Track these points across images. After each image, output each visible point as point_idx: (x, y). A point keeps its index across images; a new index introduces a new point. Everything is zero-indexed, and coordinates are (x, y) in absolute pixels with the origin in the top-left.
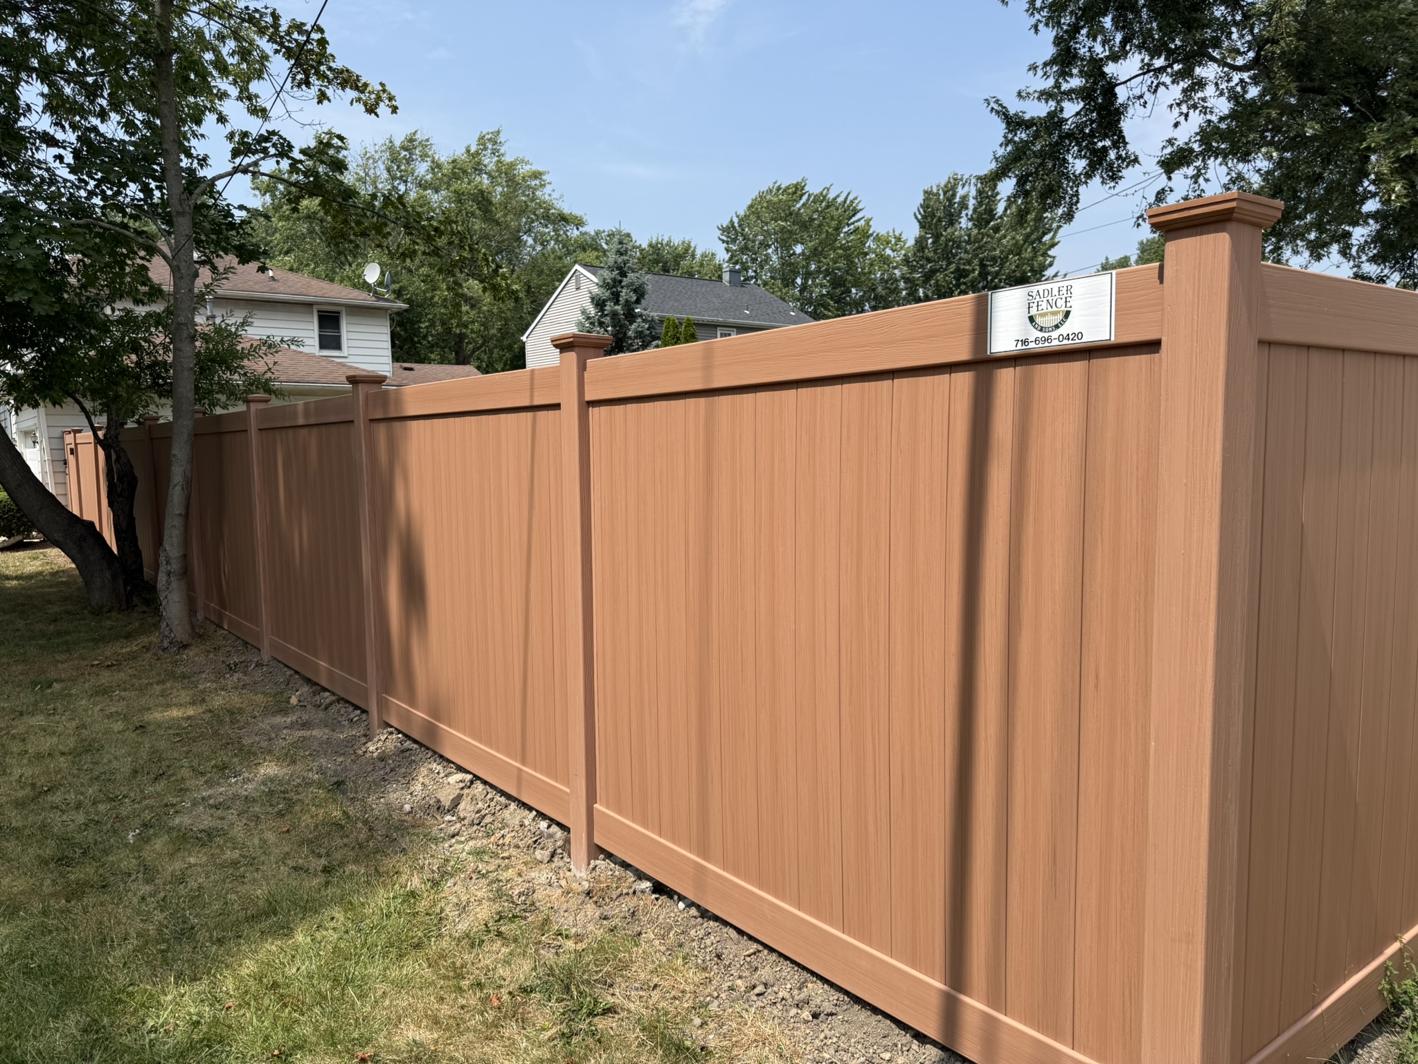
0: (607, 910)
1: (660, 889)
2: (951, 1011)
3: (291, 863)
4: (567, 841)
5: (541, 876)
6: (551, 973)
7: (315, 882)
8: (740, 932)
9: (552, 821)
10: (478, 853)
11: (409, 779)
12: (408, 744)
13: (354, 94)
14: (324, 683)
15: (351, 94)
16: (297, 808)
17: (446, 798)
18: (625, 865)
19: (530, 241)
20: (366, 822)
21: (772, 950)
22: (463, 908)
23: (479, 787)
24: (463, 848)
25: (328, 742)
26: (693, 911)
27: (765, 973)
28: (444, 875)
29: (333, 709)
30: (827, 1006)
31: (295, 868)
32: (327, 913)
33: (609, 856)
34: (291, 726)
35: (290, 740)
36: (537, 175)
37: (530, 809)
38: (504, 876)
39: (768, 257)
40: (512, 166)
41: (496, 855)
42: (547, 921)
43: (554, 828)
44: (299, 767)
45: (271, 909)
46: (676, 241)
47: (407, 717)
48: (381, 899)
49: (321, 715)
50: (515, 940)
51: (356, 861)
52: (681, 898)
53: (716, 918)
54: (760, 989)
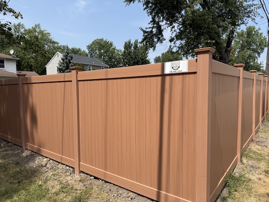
0: (85, 184)
1: (95, 178)
2: (159, 194)
3: (9, 182)
4: (74, 170)
5: (69, 178)
6: (76, 198)
7: (16, 185)
8: (114, 185)
9: (70, 167)
10: (54, 175)
11: (34, 160)
12: (33, 153)
13: (13, 14)
14: (10, 141)
15: (12, 14)
16: (8, 169)
17: (44, 164)
18: (87, 174)
19: (47, 46)
20: (26, 171)
21: (121, 187)
22: (53, 187)
23: (52, 161)
24: (50, 174)
25: (13, 154)
26: (103, 182)
27: (120, 192)
28: (47, 180)
29: (13, 147)
30: (134, 197)
31: (11, 183)
32: (21, 192)
33: (83, 172)
34: (3, 151)
35: (3, 154)
36: (49, 34)
37: (64, 165)
38: (61, 179)
39: (96, 53)
40: (43, 31)
41: (58, 175)
42: (72, 187)
43: (70, 168)
44: (7, 160)
45: (6, 193)
46: (77, 48)
47: (32, 147)
48: (33, 187)
49: (10, 148)
50: (67, 192)
51: (25, 180)
52: (101, 179)
53: (108, 182)
54: (120, 195)
